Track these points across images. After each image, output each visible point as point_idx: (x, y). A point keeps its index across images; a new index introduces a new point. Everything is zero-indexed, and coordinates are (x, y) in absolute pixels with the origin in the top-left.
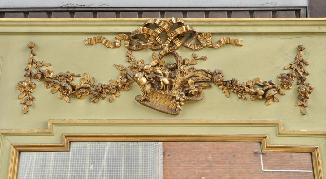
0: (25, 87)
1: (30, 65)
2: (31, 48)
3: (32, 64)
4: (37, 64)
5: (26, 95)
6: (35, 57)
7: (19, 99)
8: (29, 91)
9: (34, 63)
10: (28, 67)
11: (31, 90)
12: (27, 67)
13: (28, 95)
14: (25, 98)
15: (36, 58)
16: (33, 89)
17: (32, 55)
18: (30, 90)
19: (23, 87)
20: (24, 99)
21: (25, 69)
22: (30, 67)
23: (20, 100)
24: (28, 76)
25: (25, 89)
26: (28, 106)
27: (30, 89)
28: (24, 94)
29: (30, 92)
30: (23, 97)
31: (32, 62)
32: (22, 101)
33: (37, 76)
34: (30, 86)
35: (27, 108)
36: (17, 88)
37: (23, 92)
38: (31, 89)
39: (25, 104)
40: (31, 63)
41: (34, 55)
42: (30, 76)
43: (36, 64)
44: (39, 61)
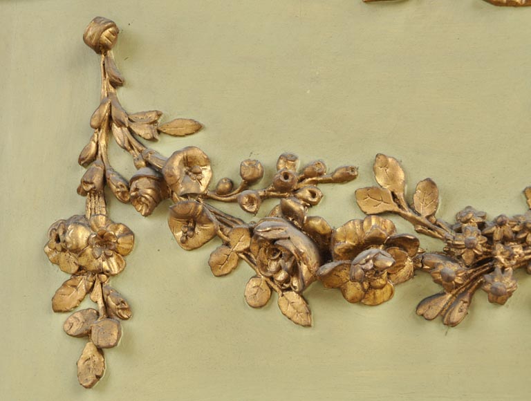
0: (78, 251)
1: (103, 132)
2: (101, 48)
3: (110, 128)
4: (133, 127)
5: (90, 290)
6: (121, 93)
7: (60, 311)
8: (101, 271)
9: (121, 124)
10: (94, 145)
11: (112, 265)
12: (86, 149)
13: (97, 288)
14: (86, 305)
15: (129, 101)
16: (122, 255)
17: (106, 83)
18: (105, 265)
19: (72, 251)
20: (82, 312)
21: (80, 160)
22: (103, 143)
23: (64, 317)
24: (94, 192)
25: (83, 261)
26: (100, 350)
27: (107, 257)
28: (82, 283)
29: (109, 274)
30: (74, 303)
31: (110, 117)
32: (71, 320)
33: (137, 189)
34: (104, 240)
35: (97, 358)
36: (48, 255)
37: (74, 274)
38: (113, 260)
39: (86, 335)
40: (105, 126)
41: (116, 83)
42: (103, 190)
43: (130, 130)
44: (144, 113)
